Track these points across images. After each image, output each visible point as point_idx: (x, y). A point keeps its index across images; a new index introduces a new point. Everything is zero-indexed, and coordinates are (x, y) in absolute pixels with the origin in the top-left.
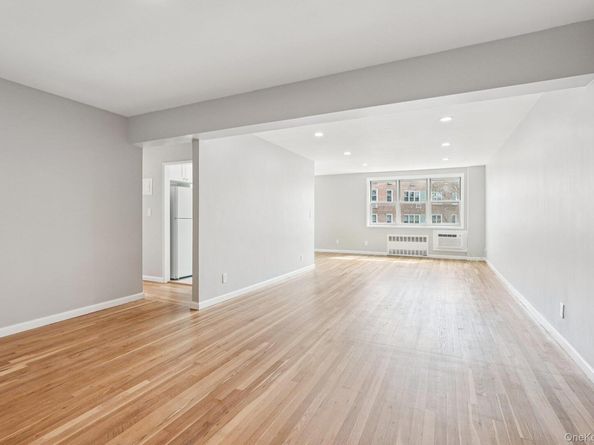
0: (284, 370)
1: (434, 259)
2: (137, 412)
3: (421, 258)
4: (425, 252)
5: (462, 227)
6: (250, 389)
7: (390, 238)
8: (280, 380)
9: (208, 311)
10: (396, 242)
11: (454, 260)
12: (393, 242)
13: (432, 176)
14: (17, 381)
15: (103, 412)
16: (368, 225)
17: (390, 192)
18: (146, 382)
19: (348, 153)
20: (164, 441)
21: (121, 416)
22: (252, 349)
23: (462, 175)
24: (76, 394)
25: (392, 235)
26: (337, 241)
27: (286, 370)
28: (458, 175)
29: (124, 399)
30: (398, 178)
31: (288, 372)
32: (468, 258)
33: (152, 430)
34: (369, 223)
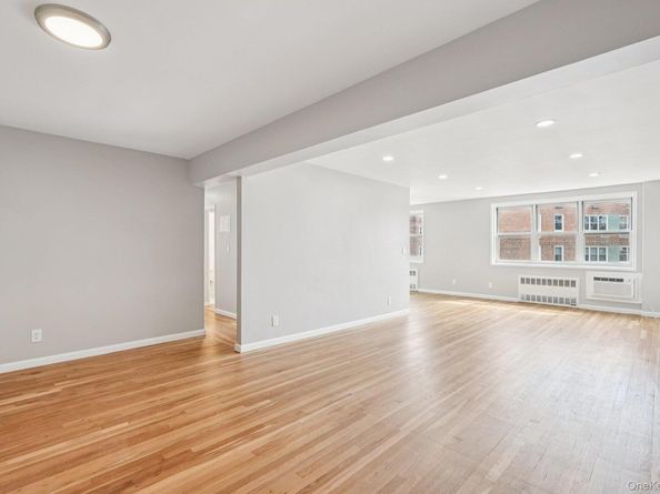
0: (254, 438)
1: (587, 311)
2: (89, 454)
3: (565, 309)
4: (574, 301)
5: (634, 268)
6: (202, 452)
7: (523, 280)
8: (240, 448)
9: (247, 356)
10: (530, 286)
11: (619, 315)
12: (526, 285)
13: (584, 198)
14: (44, 403)
15: (66, 447)
16: (493, 263)
17: (560, 218)
18: (126, 424)
19: (443, 177)
20: (81, 491)
21: (74, 455)
22: (246, 406)
23: (634, 194)
24: (65, 425)
25: (525, 277)
26: (454, 282)
27: (259, 437)
28: (628, 195)
29: (94, 438)
30: (534, 202)
31: (259, 440)
32: (642, 313)
33: (81, 477)
34: (495, 259)
